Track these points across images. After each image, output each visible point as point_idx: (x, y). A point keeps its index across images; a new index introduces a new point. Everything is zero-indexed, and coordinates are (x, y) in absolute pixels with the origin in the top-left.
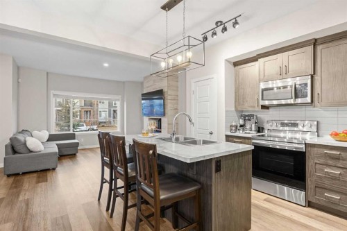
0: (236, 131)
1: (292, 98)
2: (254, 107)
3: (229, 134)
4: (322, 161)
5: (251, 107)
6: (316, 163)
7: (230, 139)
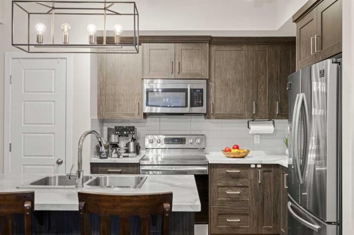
0: (108, 155)
1: (186, 106)
2: (133, 115)
3: (97, 160)
4: (223, 183)
5: (129, 115)
6: (219, 186)
7: (100, 169)
